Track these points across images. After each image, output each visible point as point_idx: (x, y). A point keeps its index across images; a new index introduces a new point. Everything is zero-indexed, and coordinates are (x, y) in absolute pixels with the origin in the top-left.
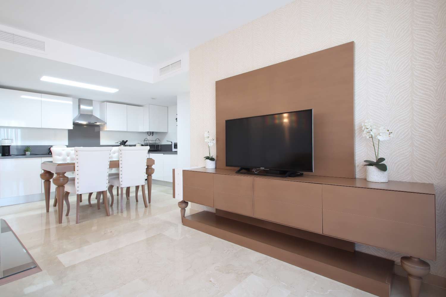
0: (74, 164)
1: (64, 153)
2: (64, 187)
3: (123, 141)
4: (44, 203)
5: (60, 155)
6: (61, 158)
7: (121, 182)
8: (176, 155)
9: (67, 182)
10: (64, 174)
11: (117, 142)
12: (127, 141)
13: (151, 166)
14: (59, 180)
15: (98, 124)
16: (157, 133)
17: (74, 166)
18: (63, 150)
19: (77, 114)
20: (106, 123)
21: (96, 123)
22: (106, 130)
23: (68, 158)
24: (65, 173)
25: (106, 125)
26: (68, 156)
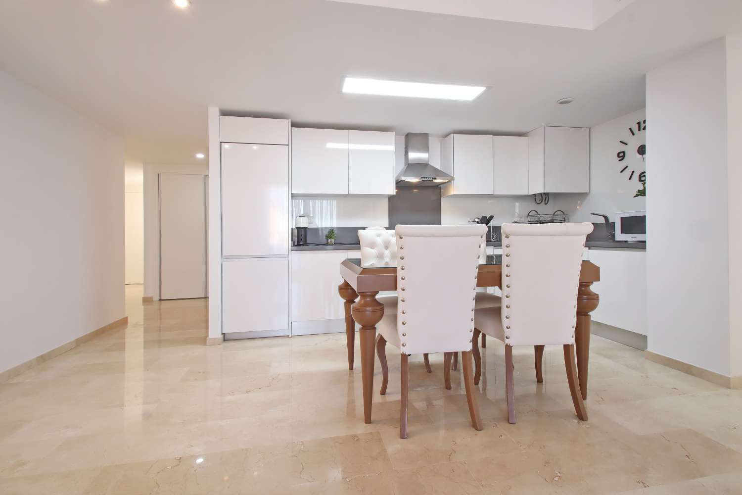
0: (395, 270)
1: (379, 240)
2: (375, 328)
3: (484, 217)
4: (343, 339)
5: (372, 245)
6: (373, 251)
7: (506, 330)
8: (644, 253)
9: (382, 317)
10: (375, 296)
11: (473, 220)
12: (492, 217)
13: (589, 286)
14: (365, 311)
15: (438, 181)
16: (557, 195)
17: (396, 277)
18: (379, 235)
19: (402, 166)
20: (453, 179)
21: (435, 179)
22: (452, 193)
23: (387, 253)
24: (377, 293)
25: (453, 182)
26: (387, 248)
